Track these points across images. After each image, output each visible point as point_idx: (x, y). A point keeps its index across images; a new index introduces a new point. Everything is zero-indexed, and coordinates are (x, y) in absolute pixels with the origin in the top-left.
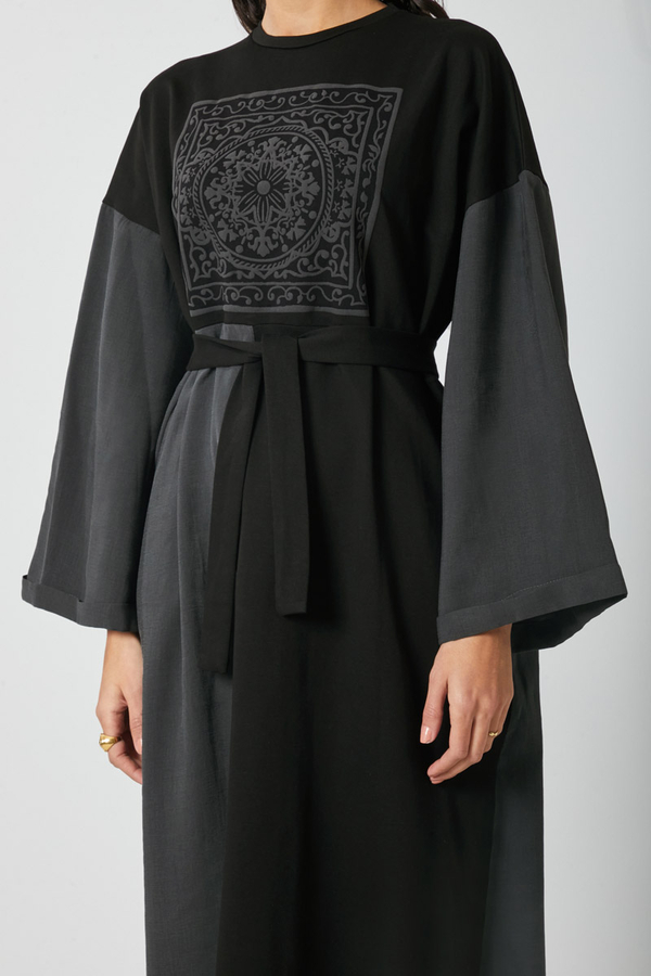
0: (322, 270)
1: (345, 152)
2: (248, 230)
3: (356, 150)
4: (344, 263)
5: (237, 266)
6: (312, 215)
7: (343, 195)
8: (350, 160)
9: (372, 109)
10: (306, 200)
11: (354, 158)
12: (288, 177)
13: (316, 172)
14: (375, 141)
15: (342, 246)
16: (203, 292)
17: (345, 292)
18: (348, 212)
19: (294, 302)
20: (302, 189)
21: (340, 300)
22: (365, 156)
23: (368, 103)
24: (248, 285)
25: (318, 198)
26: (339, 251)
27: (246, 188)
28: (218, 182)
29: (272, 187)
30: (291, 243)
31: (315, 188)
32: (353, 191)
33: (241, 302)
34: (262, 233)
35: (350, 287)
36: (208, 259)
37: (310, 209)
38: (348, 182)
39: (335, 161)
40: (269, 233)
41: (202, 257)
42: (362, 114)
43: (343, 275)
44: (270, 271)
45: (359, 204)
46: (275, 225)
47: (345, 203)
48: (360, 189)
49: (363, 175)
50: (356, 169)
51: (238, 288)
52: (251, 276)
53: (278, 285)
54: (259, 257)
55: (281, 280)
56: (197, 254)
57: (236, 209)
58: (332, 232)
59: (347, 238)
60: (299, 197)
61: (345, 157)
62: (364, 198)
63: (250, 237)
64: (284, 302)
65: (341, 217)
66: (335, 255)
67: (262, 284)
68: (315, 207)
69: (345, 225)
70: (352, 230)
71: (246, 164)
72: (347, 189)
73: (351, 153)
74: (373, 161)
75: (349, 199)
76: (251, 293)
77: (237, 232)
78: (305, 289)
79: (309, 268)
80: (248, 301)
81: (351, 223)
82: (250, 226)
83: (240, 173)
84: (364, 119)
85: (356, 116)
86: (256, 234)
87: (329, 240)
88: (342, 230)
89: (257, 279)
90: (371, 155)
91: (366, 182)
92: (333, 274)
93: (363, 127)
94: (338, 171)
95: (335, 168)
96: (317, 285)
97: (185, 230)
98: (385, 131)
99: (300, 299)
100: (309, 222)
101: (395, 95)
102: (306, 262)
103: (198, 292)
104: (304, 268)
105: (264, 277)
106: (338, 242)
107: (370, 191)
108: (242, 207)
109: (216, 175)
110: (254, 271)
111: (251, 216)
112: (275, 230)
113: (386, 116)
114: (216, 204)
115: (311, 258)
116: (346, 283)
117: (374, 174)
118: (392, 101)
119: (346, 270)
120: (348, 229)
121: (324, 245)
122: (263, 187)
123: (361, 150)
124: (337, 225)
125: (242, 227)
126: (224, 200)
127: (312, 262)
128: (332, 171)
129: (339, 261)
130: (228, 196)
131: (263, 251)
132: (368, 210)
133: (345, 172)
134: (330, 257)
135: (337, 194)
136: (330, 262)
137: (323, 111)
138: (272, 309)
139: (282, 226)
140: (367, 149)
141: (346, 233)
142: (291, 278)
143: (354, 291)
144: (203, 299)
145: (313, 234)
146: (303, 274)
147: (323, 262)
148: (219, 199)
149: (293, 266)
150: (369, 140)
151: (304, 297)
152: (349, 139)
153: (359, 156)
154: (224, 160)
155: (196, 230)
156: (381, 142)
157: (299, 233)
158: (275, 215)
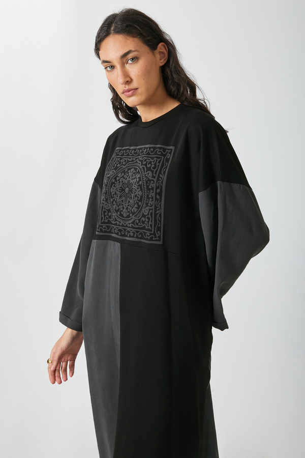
0: (143, 225)
1: (150, 178)
2: (121, 206)
3: (154, 177)
4: (150, 223)
5: (118, 220)
6: (140, 203)
7: (150, 196)
8: (152, 182)
9: (163, 157)
10: (138, 198)
11: (154, 181)
12: (133, 187)
13: (140, 186)
14: (162, 173)
15: (150, 216)
16: (104, 227)
17: (151, 234)
18: (152, 203)
19: (133, 237)
20: (137, 193)
21: (149, 237)
22: (158, 180)
23: (162, 155)
24: (120, 228)
25: (142, 197)
26: (148, 218)
27: (122, 190)
28: (114, 186)
29: (129, 191)
30: (133, 214)
31: (140, 193)
32: (153, 195)
33: (117, 234)
34: (125, 208)
35: (153, 232)
36: (108, 215)
37: (139, 201)
38: (151, 191)
39: (147, 182)
40: (127, 208)
41: (106, 214)
42: (159, 160)
43: (150, 228)
44: (127, 223)
45: (156, 199)
46: (129, 205)
47: (151, 199)
48: (156, 194)
49: (157, 188)
50: (154, 185)
51: (117, 228)
52: (121, 224)
53: (129, 229)
54: (124, 217)
55: (129, 227)
56: (105, 212)
57: (118, 198)
58: (145, 211)
59: (151, 213)
60: (136, 196)
61: (150, 181)
62: (158, 197)
63: (122, 209)
64: (130, 236)
65: (149, 205)
66: (147, 220)
67: (124, 228)
68: (140, 200)
69: (151, 208)
70: (153, 210)
71: (124, 180)
72: (151, 194)
73: (153, 179)
74: (161, 182)
75: (152, 198)
76: (120, 230)
77: (118, 206)
78: (137, 232)
79: (139, 224)
80: (120, 234)
81: (153, 207)
82: (123, 205)
83: (121, 183)
84: (159, 162)
85: (157, 160)
86: (123, 208)
87: (145, 214)
88: (150, 210)
89: (123, 226)
90: (160, 179)
91: (158, 191)
92: (146, 227)
93: (159, 166)
94: (147, 187)
95: (147, 186)
96: (141, 231)
97: (103, 202)
98: (166, 168)
99: (135, 236)
100: (139, 206)
101: (171, 150)
102: (138, 221)
103: (102, 226)
104: (137, 224)
105: (125, 225)
106: (148, 214)
107: (160, 194)
108: (120, 197)
109: (114, 183)
110: (122, 222)
111: (122, 201)
112: (129, 207)
113: (168, 160)
114: (113, 195)
115: (139, 220)
116: (151, 231)
117: (161, 187)
118: (170, 153)
119: (151, 225)
120: (152, 209)
121: (144, 216)
122: (127, 190)
123: (156, 177)
124: (148, 208)
125: (120, 205)
126: (116, 193)
127: (140, 222)
128: (145, 187)
129: (148, 222)
130: (117, 192)
131: (125, 215)
132: (161, 201)
133: (150, 187)
134: (145, 221)
135: (148, 196)
136: (146, 222)
137: (146, 158)
138: (127, 238)
139: (131, 206)
140: (159, 176)
141: (151, 211)
142: (132, 227)
143: (154, 234)
144: (103, 230)
145: (140, 211)
146: (137, 226)
147: (143, 222)
148: (114, 193)
149: (133, 223)
150: (160, 173)
151: (137, 235)
152: (152, 172)
153: (155, 180)
154: (117, 176)
155: (106, 203)
156: (164, 173)
157: (136, 210)
158: (129, 202)
